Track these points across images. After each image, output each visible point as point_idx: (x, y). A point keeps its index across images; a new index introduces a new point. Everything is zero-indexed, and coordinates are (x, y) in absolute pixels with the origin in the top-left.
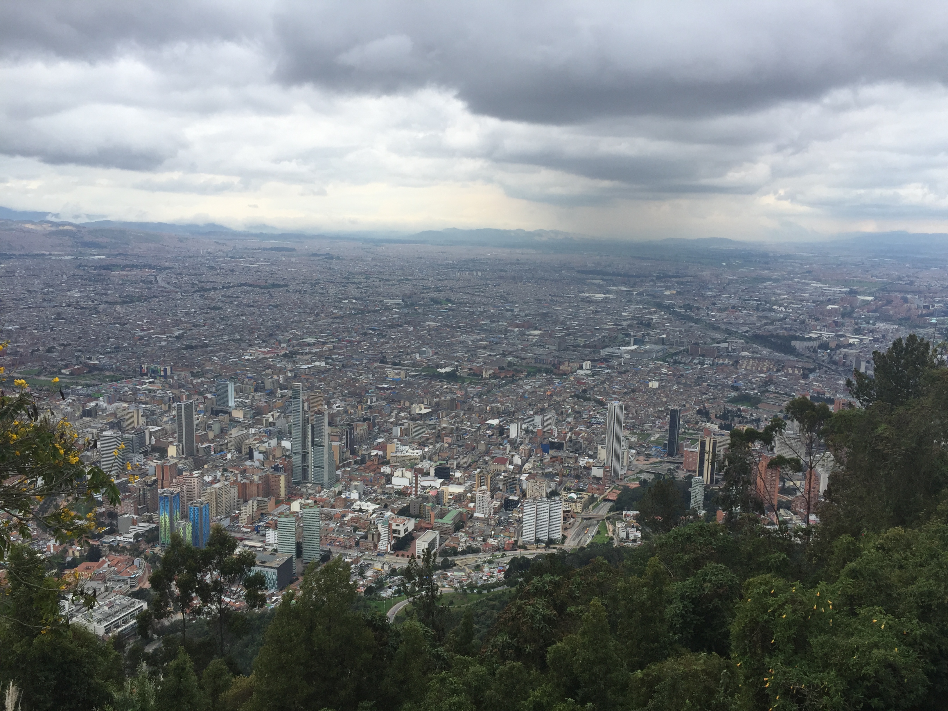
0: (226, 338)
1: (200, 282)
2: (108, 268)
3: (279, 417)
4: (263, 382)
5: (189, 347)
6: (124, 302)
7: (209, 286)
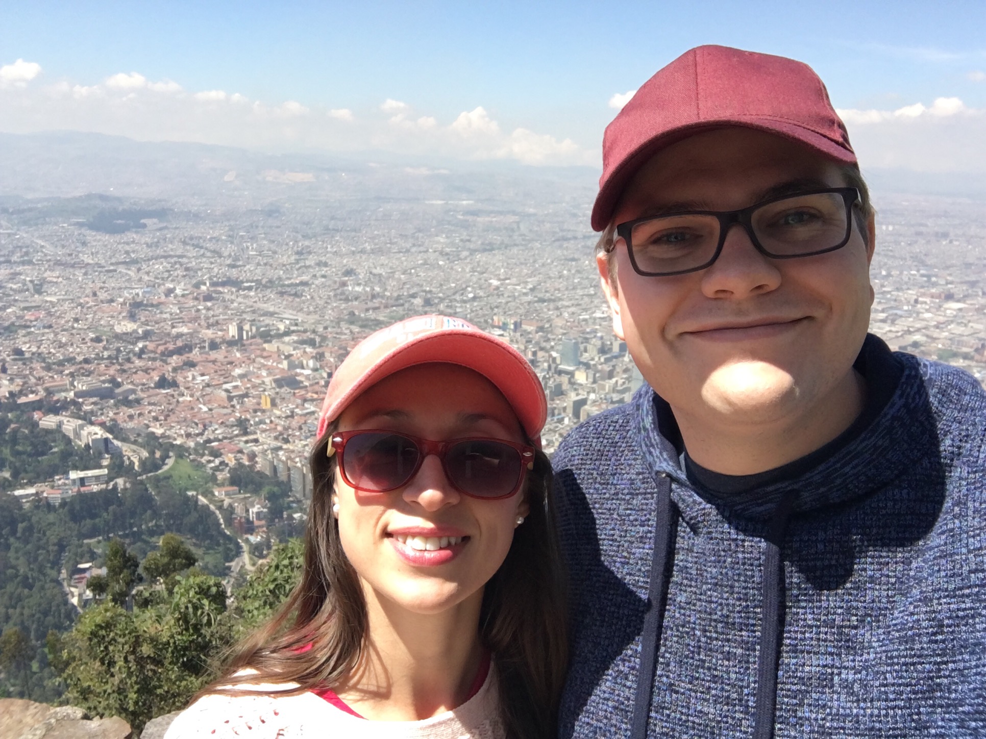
0: (580, 292)
1: (562, 230)
2: (475, 213)
3: (624, 383)
4: (611, 344)
5: (542, 301)
6: (485, 250)
7: (570, 235)
